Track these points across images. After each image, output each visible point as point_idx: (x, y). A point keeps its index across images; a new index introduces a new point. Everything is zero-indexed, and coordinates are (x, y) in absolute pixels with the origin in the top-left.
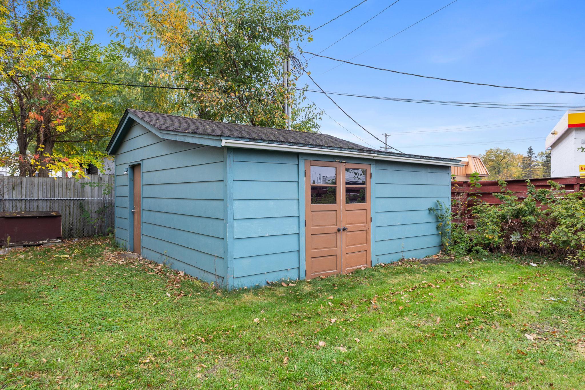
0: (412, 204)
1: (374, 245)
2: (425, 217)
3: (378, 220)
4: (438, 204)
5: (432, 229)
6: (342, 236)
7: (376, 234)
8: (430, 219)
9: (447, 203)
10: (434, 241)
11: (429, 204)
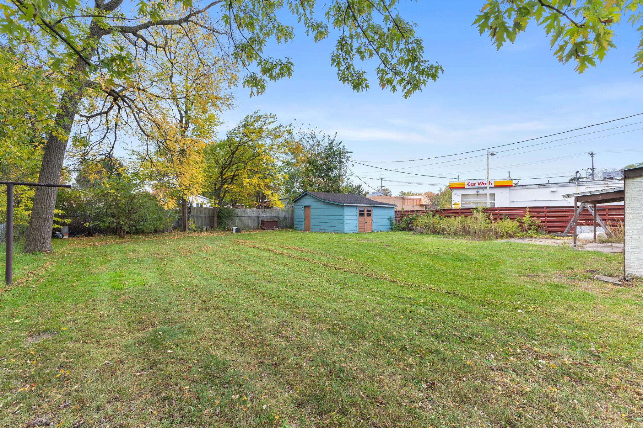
0: (383, 217)
1: (373, 227)
2: (387, 220)
3: (374, 221)
4: (390, 217)
5: (389, 224)
6: (366, 224)
7: (374, 224)
8: (388, 221)
9: (393, 217)
10: (389, 227)
11: (388, 217)
